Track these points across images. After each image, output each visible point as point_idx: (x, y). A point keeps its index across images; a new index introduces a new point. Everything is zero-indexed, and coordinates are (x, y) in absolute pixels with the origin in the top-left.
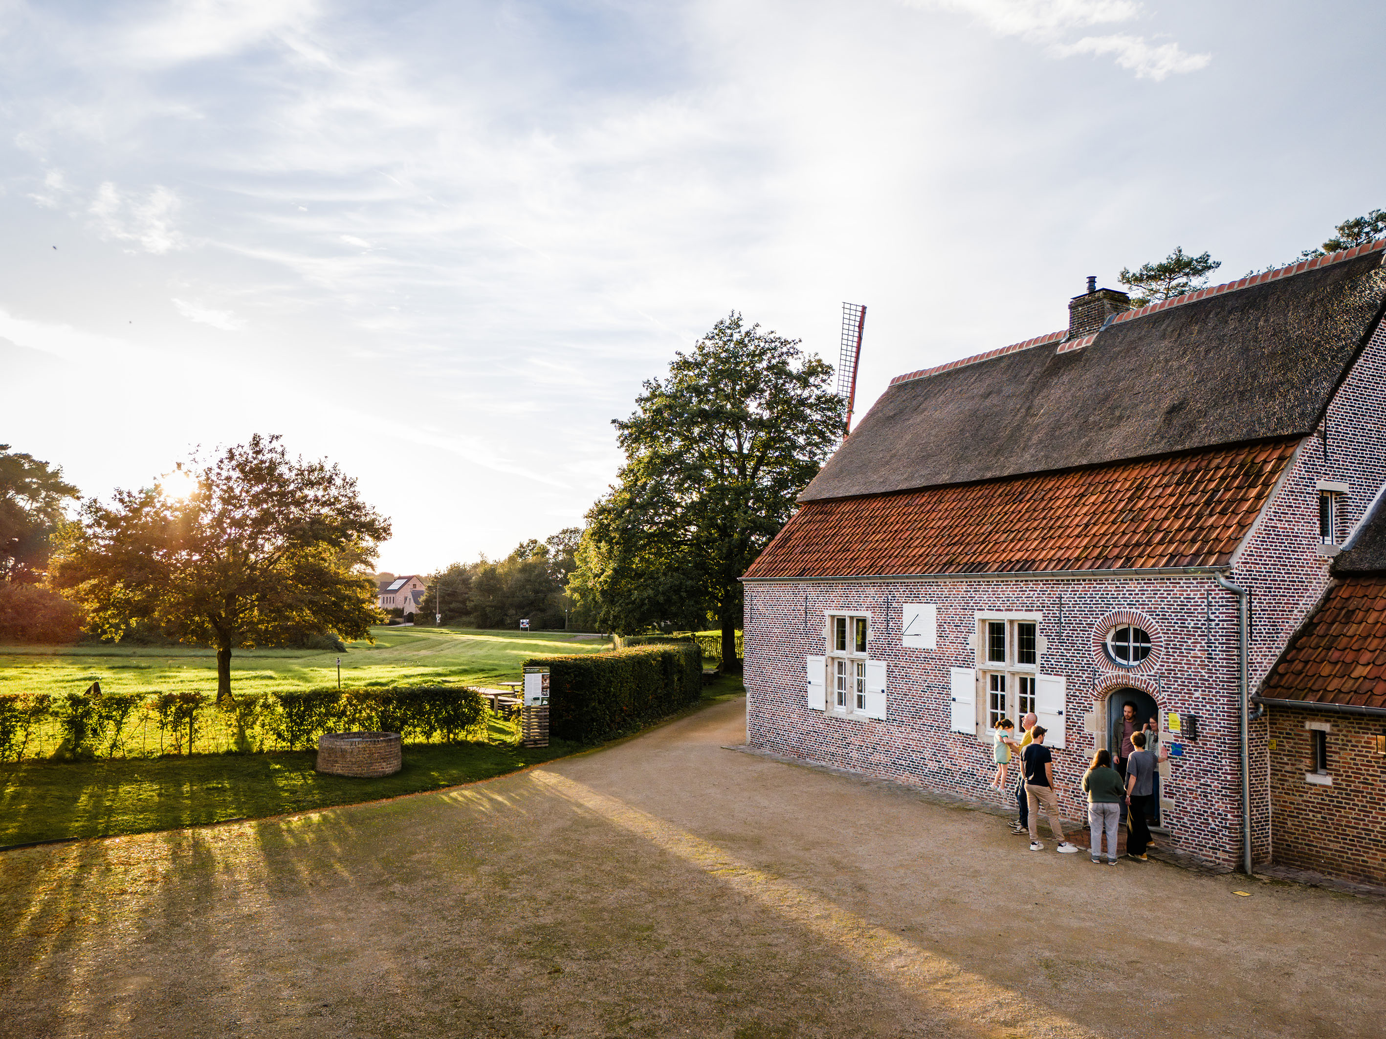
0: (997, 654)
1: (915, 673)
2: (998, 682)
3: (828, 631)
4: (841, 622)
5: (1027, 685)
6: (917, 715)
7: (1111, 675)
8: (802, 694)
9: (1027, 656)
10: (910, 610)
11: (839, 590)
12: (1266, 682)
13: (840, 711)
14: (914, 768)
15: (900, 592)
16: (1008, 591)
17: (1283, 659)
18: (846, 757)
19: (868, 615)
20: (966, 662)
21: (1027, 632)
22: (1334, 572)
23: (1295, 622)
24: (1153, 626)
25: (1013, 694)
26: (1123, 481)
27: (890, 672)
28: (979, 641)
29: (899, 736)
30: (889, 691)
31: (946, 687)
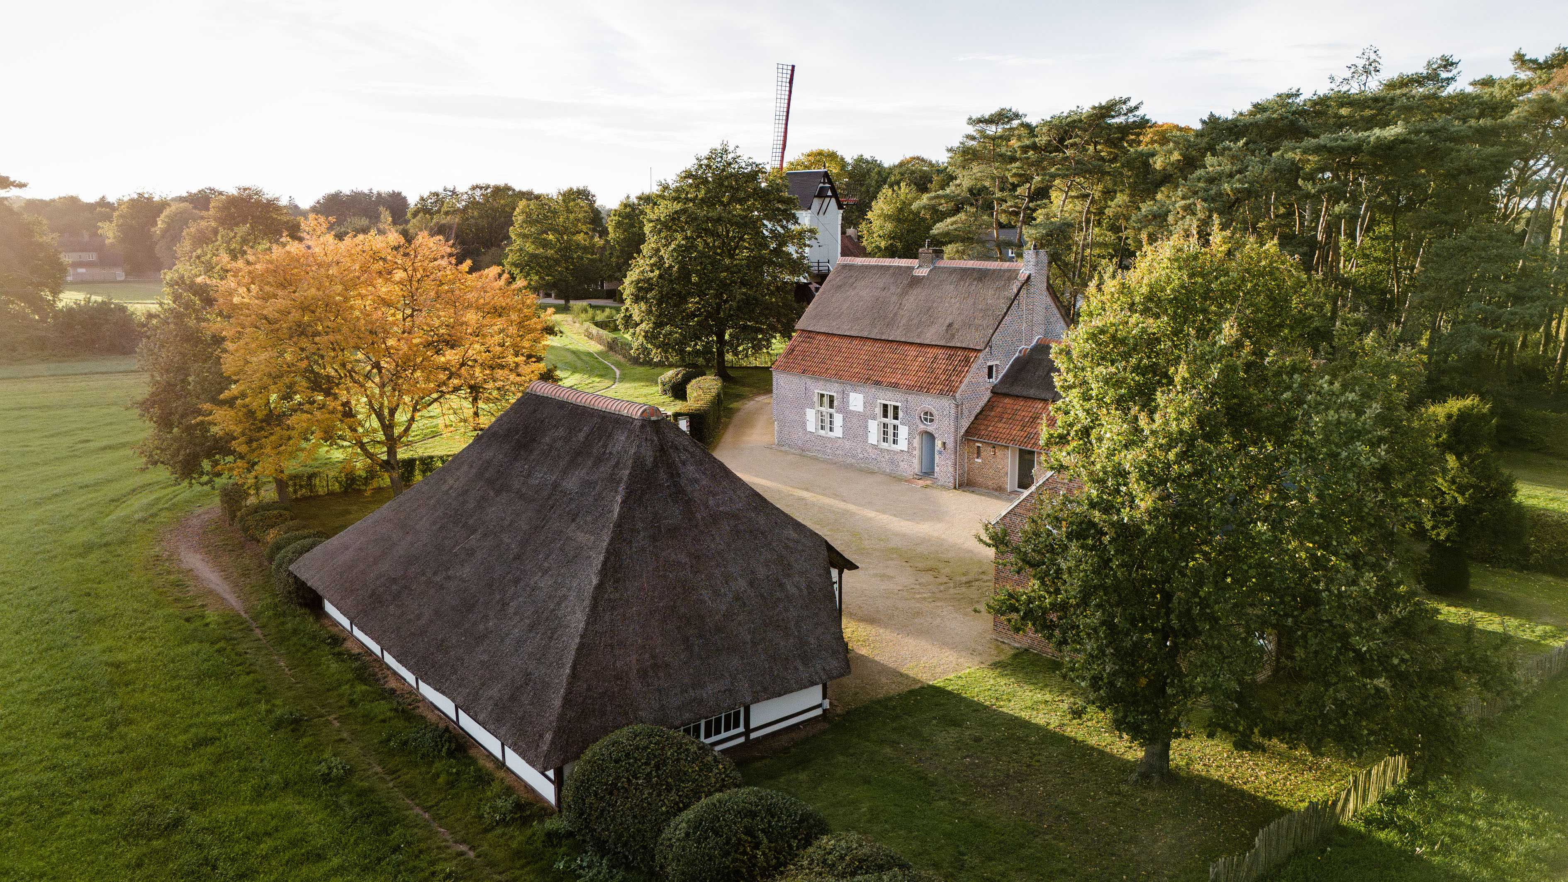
0: (885, 415)
1: (854, 420)
2: (885, 426)
3: (816, 399)
4: (822, 396)
5: (895, 427)
6: (855, 437)
7: (922, 427)
8: (804, 424)
9: (896, 418)
10: (852, 396)
11: (821, 383)
12: (967, 431)
13: (822, 432)
14: (854, 456)
15: (848, 388)
16: (889, 394)
17: (972, 423)
18: (824, 453)
19: (835, 394)
20: (874, 418)
21: (896, 408)
22: (992, 392)
23: (978, 410)
24: (935, 412)
25: (891, 431)
26: (931, 352)
27: (844, 419)
28: (879, 411)
29: (847, 444)
30: (844, 426)
31: (867, 427)
